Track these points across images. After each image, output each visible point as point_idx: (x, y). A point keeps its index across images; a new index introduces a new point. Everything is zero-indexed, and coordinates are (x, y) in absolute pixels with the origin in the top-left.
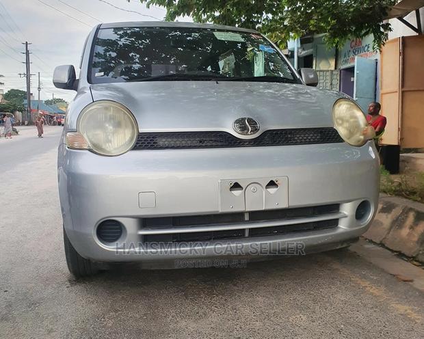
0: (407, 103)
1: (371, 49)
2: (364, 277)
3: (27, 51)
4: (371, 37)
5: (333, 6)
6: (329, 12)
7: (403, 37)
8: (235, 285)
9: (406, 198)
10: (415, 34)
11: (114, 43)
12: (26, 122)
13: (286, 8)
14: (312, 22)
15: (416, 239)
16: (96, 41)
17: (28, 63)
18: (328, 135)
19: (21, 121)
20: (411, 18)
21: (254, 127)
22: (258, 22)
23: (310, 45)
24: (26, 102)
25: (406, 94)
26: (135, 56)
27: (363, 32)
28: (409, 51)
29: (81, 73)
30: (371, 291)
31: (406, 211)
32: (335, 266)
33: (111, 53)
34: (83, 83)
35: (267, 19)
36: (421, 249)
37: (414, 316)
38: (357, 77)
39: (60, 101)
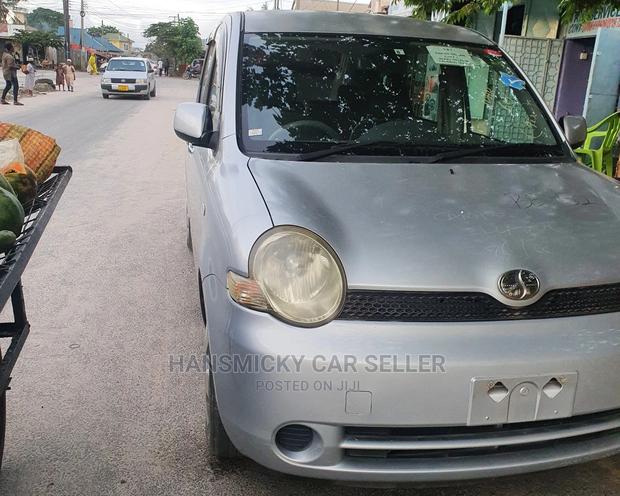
11: (259, 51)
19: (55, 63)
33: (254, 67)
38: (596, 61)
39: (112, 30)
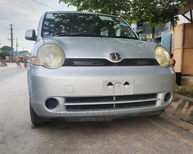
0: (185, 54)
1: (169, 29)
2: (167, 128)
3: (12, 28)
4: (170, 23)
5: (153, 8)
6: (151, 11)
7: (184, 23)
8: (108, 130)
9: (185, 95)
10: (189, 22)
11: (53, 20)
12: (11, 61)
13: (131, 9)
14: (143, 15)
15: (189, 114)
16: (45, 19)
17: (12, 34)
18: (152, 62)
19: (8, 60)
20: (188, 15)
21: (119, 57)
22: (118, 15)
23: (141, 27)
24: (11, 52)
25: (185, 49)
26: (63, 27)
27: (166, 21)
28: (187, 30)
29: (38, 33)
30: (171, 134)
31: (185, 101)
32: (154, 123)
33: (52, 25)
34: (39, 37)
35: (122, 13)
36: (192, 118)
37: (191, 144)
38: (162, 41)
39: (26, 52)
